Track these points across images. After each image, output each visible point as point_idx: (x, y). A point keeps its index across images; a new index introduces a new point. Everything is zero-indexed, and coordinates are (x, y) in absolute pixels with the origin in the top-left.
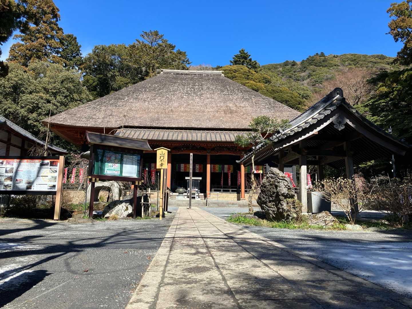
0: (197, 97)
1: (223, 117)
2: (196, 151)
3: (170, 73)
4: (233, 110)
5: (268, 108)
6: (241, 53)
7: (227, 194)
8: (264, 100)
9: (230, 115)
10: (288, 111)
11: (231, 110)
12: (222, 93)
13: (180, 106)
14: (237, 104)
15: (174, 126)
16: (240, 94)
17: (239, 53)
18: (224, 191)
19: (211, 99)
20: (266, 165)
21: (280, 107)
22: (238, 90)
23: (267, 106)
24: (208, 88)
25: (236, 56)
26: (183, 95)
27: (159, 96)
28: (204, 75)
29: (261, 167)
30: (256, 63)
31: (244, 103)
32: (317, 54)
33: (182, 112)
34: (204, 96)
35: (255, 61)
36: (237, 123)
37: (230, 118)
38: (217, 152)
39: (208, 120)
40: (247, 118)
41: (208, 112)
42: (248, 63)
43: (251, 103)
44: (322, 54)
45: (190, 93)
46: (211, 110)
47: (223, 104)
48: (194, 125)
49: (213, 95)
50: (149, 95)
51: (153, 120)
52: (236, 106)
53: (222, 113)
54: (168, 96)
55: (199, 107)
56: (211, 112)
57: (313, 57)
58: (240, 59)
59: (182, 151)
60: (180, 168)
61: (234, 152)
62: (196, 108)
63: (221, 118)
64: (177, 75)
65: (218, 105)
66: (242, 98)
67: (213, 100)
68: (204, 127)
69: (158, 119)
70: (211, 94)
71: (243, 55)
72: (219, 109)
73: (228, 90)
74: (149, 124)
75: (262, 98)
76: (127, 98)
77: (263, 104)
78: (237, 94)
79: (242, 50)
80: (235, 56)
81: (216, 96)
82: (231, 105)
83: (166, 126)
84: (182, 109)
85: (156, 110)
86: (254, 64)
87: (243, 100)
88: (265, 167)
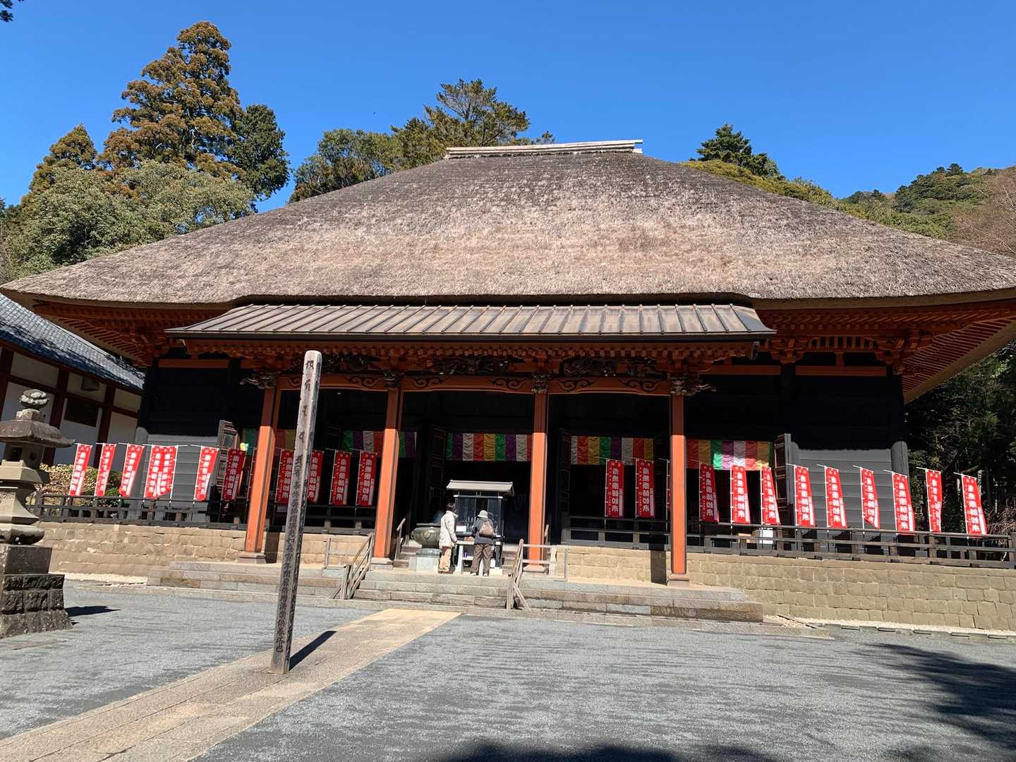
0: (534, 209)
1: (612, 259)
2: (493, 379)
3: (471, 155)
4: (655, 239)
5: (787, 225)
6: (721, 137)
7: (621, 551)
8: (774, 205)
9: (640, 254)
10: (868, 232)
11: (646, 238)
12: (623, 194)
13: (469, 233)
14: (672, 220)
15: (423, 292)
16: (687, 194)
17: (715, 137)
18: (609, 538)
19: (580, 212)
20: (783, 441)
21: (834, 223)
22: (683, 182)
23: (785, 222)
24: (581, 184)
25: (706, 145)
26: (488, 205)
27: (411, 211)
28: (575, 153)
29: (764, 447)
30: (765, 160)
31: (699, 216)
32: (941, 169)
33: (472, 251)
34: (558, 204)
35: (762, 155)
36: (661, 276)
37: (638, 261)
38: (575, 382)
39: (553, 271)
40: (702, 261)
41: (563, 247)
42: (741, 161)
43: (723, 216)
44: (955, 169)
45: (514, 200)
46: (574, 241)
47: (620, 222)
48: (493, 288)
49: (590, 201)
50: (380, 211)
51: (356, 275)
52: (668, 226)
53: (612, 248)
54: (439, 209)
55: (531, 236)
56: (573, 246)
57: (928, 177)
58: (715, 150)
59: (441, 382)
60: (458, 446)
61: (641, 384)
62: (521, 239)
63: (604, 264)
64: (491, 159)
65: (602, 226)
66: (694, 204)
67: (589, 213)
68: (532, 293)
69: (376, 273)
70: (585, 197)
71: (726, 139)
72: (603, 237)
73: (646, 185)
74: (336, 289)
75: (767, 201)
76: (305, 219)
77: (767, 217)
78: (677, 195)
79: (724, 129)
80: (703, 145)
81: (601, 203)
82: (649, 225)
83: (395, 292)
84: (474, 242)
85: (381, 248)
86: (759, 163)
87: (694, 207)
88: (780, 445)
